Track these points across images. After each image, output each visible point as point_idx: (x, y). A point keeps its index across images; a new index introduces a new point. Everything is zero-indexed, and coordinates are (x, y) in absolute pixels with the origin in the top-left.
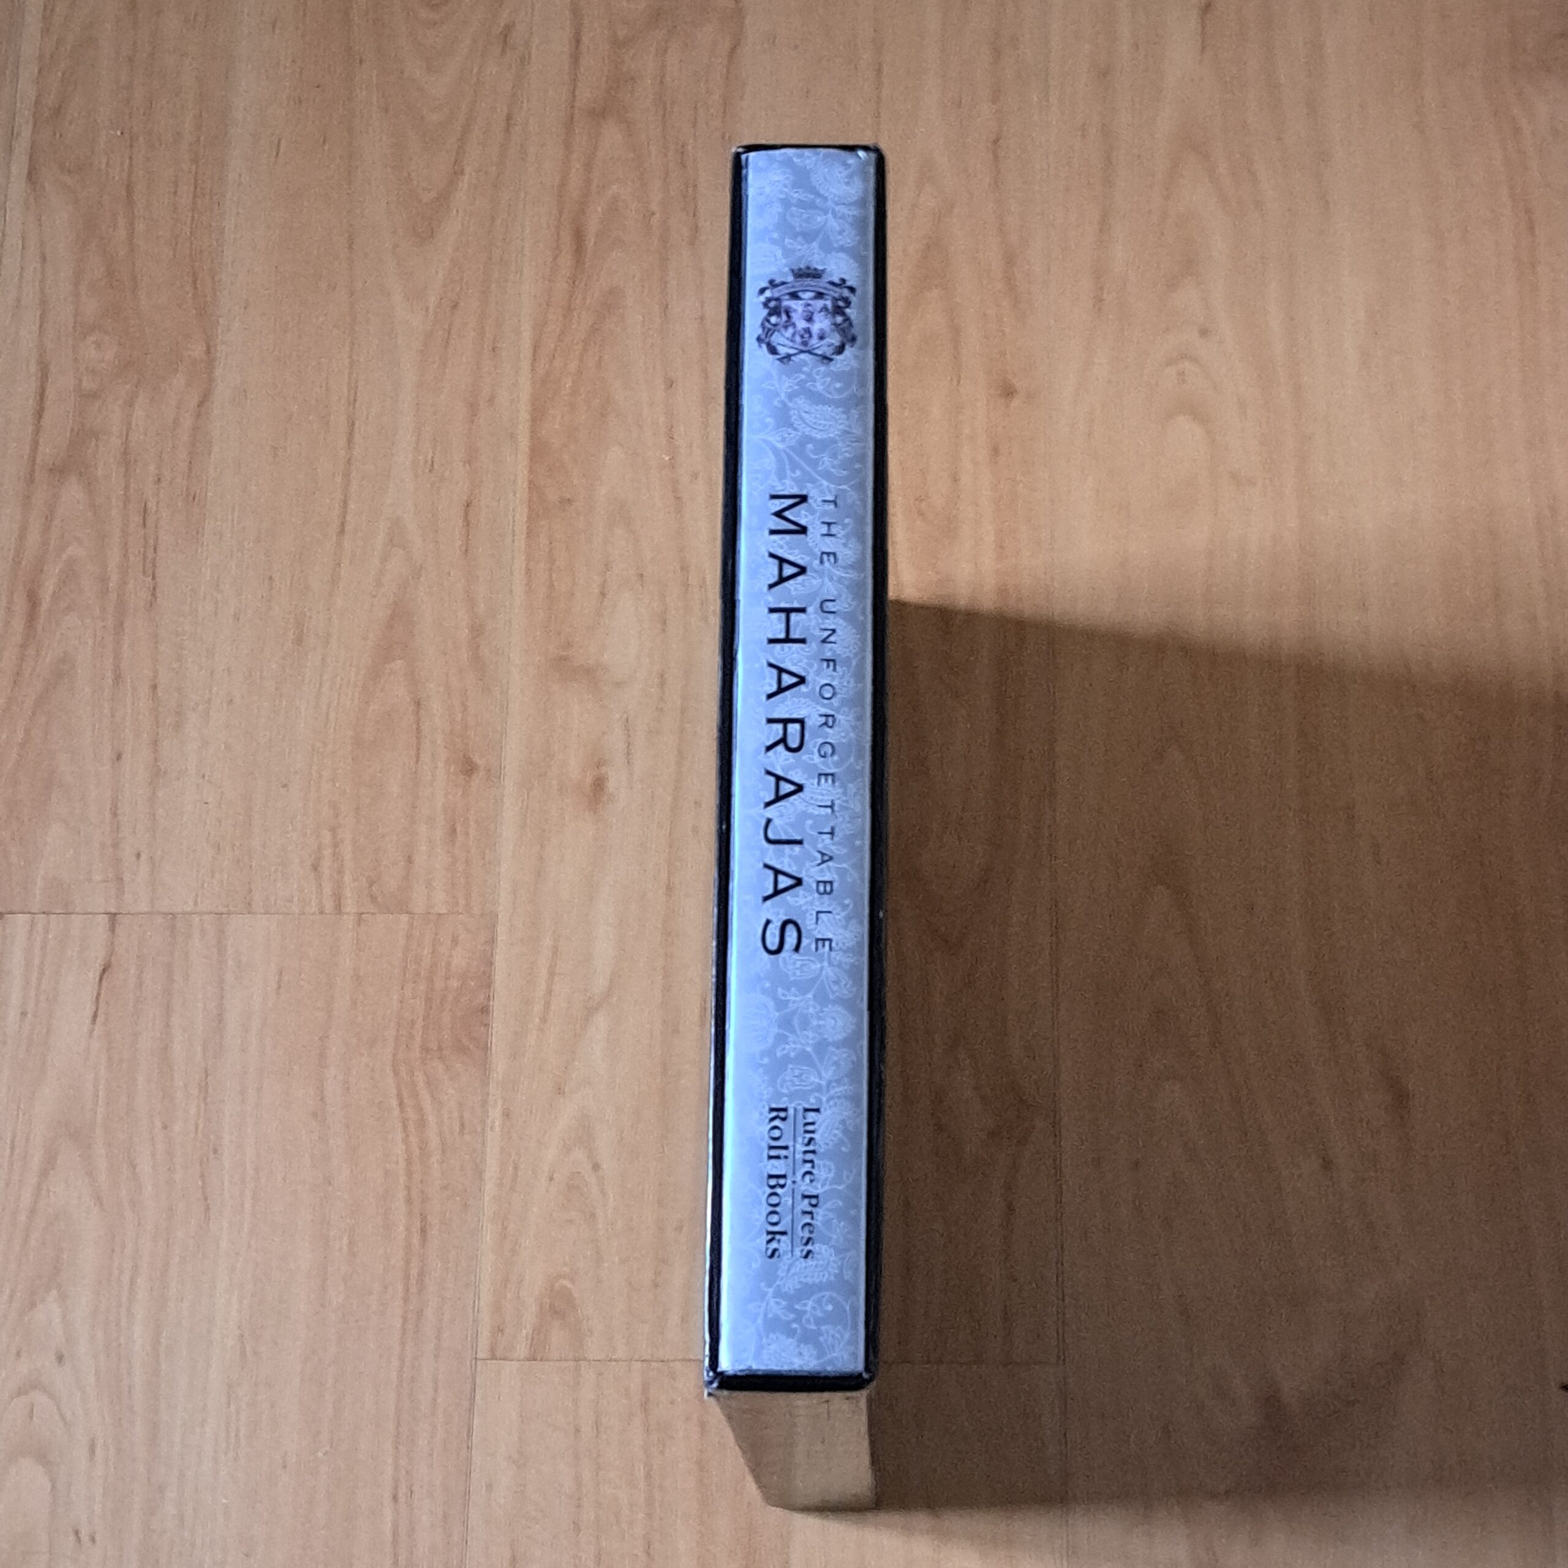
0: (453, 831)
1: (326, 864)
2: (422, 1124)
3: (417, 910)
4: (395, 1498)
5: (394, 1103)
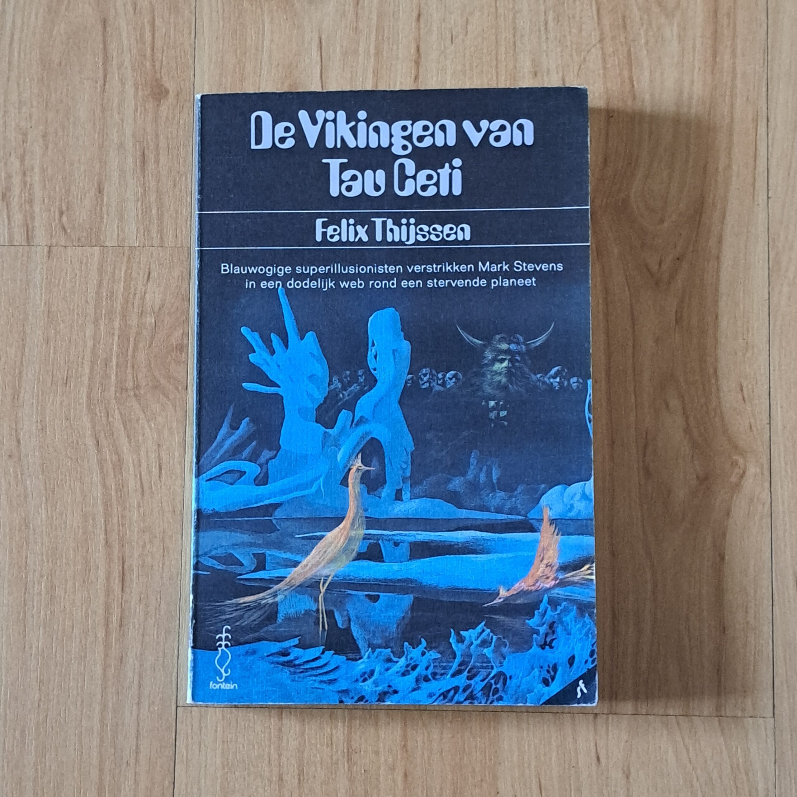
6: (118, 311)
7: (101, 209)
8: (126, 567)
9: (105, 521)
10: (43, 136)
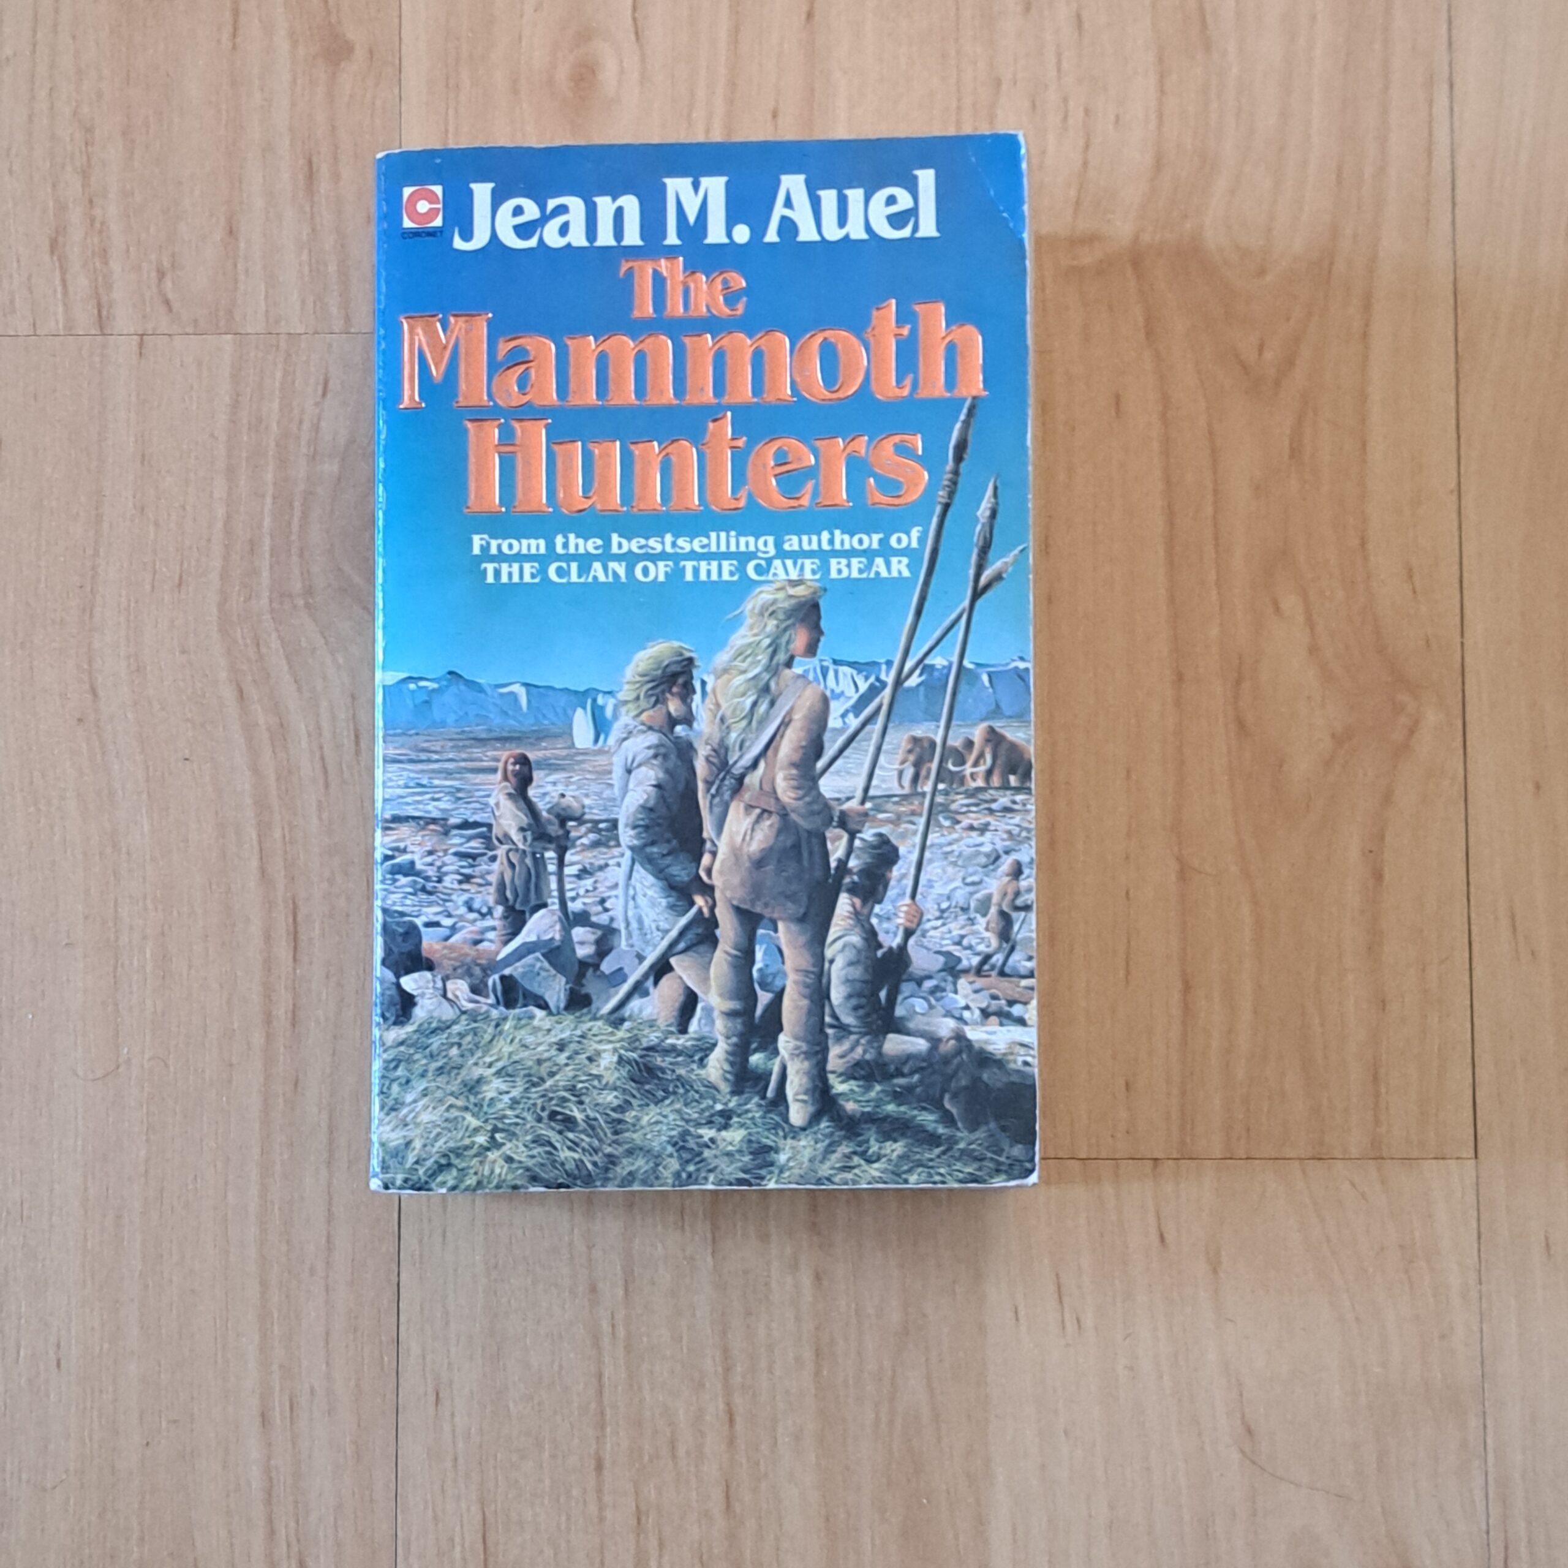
0: (311, 175)
1: (76, 234)
2: (281, 732)
3: (250, 331)
4: (265, 1419)
5: (228, 693)
6: (271, 453)
7: (235, 266)
8: (300, 918)
9: (259, 836)
10: (124, 134)
